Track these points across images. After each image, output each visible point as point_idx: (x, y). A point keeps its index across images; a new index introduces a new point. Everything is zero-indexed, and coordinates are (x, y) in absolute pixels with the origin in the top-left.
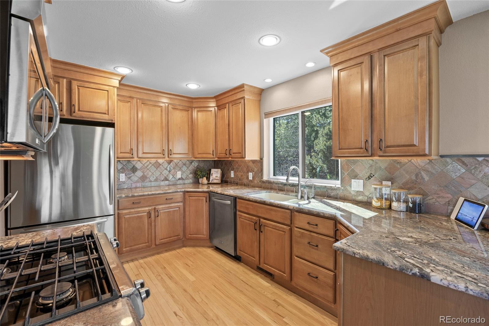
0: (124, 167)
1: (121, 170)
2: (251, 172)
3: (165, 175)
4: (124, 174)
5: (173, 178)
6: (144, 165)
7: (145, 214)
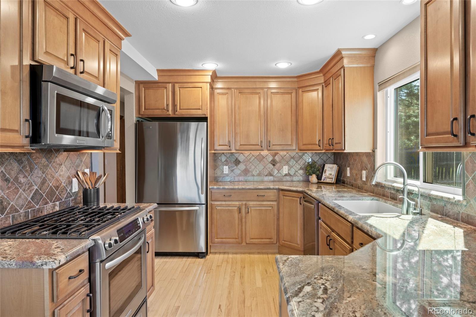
0: (228, 160)
1: (225, 163)
2: (365, 170)
3: (269, 170)
4: (227, 167)
5: (278, 173)
6: (246, 157)
7: (236, 208)
